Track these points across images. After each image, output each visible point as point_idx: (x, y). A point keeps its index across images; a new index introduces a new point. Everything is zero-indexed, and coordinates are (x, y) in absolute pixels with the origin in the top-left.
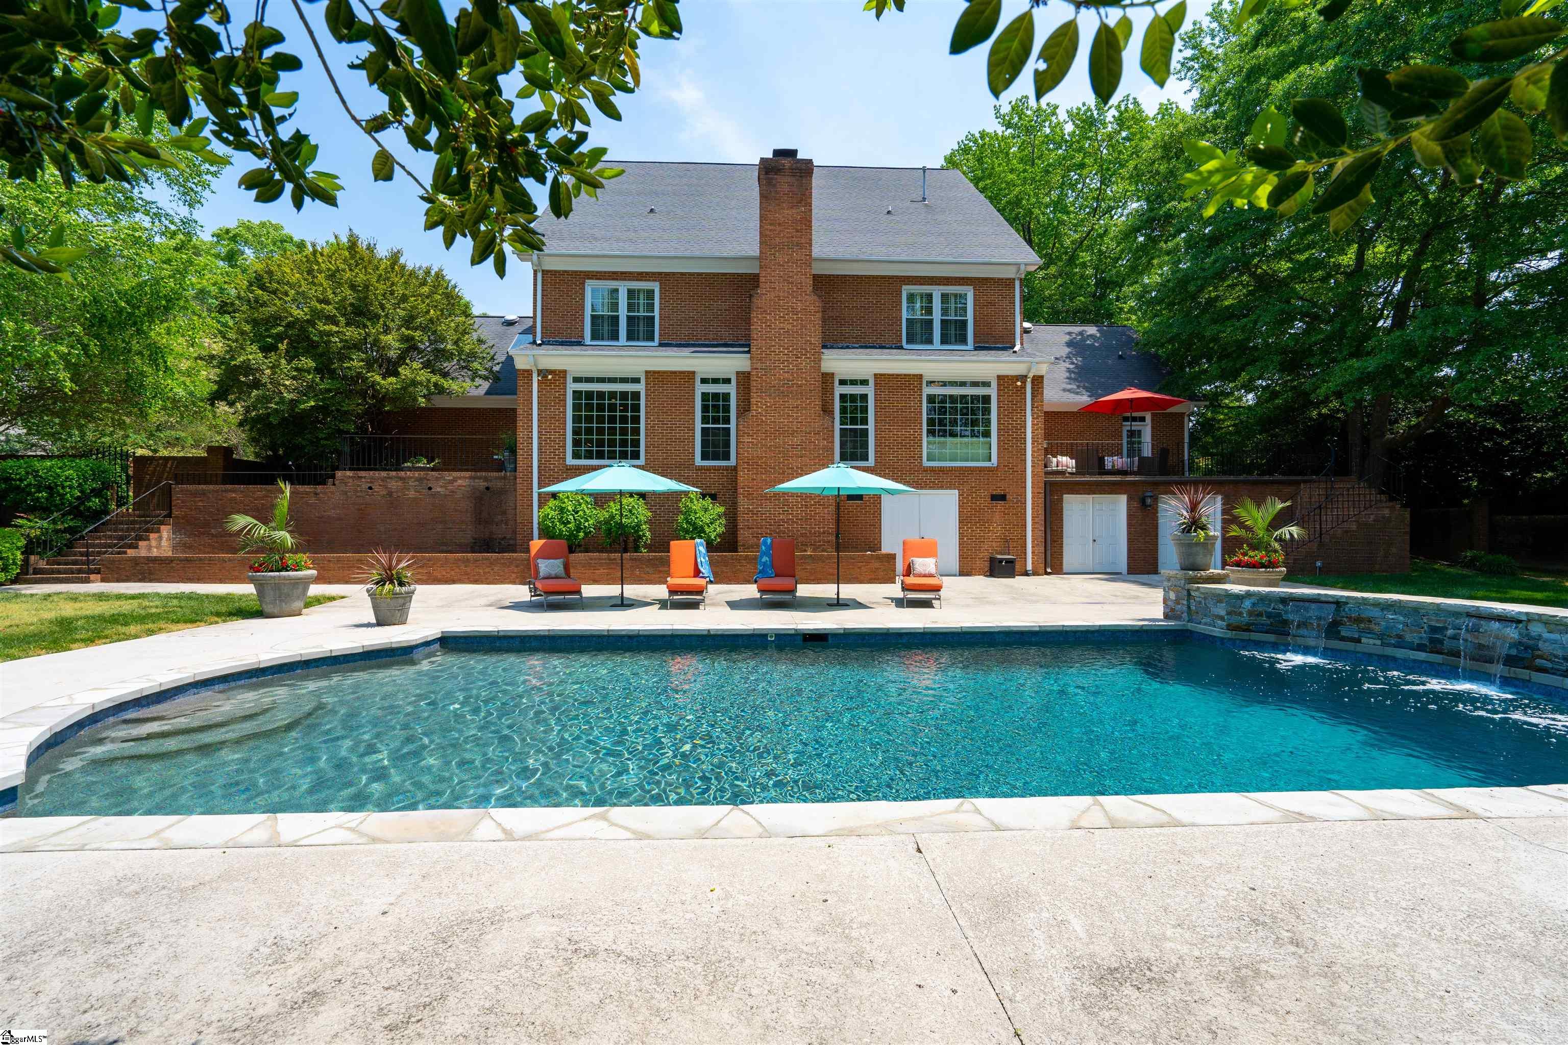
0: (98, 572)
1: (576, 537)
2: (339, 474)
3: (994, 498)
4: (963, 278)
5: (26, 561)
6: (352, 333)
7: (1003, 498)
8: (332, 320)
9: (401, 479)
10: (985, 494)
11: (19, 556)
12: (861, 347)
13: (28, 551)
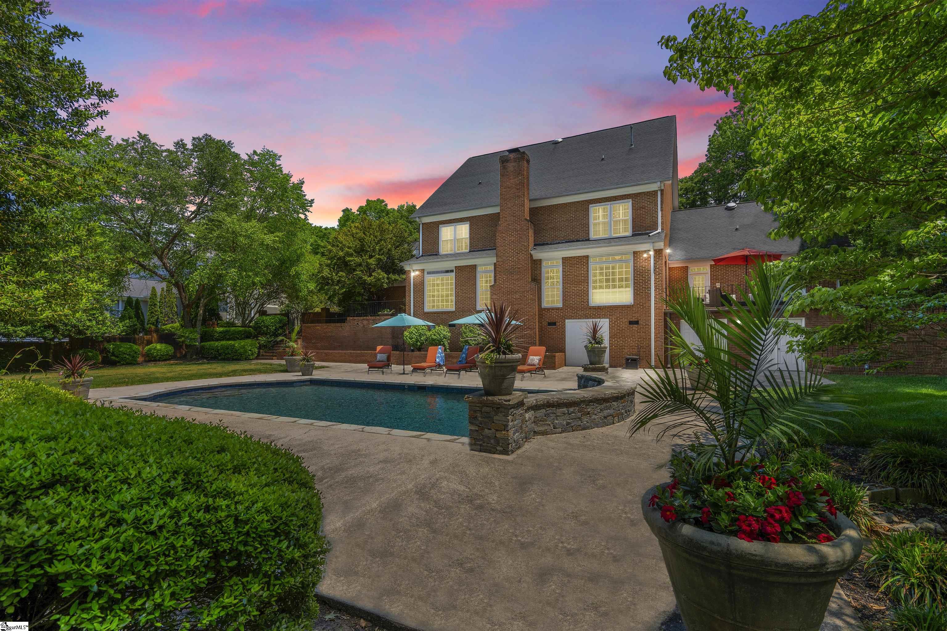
0: (275, 356)
1: (417, 345)
2: (348, 318)
3: (631, 323)
4: (625, 195)
5: (259, 352)
6: (358, 260)
7: (637, 323)
8: (351, 255)
9: (367, 320)
10: (625, 321)
11: (256, 350)
12: (566, 242)
13: (260, 348)
